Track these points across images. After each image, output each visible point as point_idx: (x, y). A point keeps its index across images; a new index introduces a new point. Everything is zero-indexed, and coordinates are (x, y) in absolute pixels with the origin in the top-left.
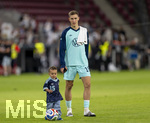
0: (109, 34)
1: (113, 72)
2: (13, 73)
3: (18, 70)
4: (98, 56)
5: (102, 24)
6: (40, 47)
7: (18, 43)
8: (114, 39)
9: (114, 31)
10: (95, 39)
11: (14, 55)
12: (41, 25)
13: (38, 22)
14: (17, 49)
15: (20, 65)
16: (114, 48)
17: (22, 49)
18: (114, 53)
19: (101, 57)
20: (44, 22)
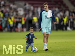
0: (68, 13)
1: (69, 31)
2: (23, 31)
4: (62, 23)
5: (65, 9)
6: (35, 19)
7: (25, 17)
8: (70, 15)
9: (70, 12)
10: (61, 16)
11: (24, 22)
12: (36, 9)
13: (34, 7)
14: (25, 19)
15: (26, 27)
16: (70, 20)
17: (27, 20)
18: (70, 22)
20: (38, 7)
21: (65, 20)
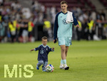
0: (94, 15)
1: (96, 41)
2: (29, 41)
3: (33, 39)
4: (86, 30)
5: (89, 9)
7: (33, 21)
8: (97, 18)
9: (97, 13)
10: (84, 19)
11: (30, 29)
12: (48, 9)
13: (46, 7)
14: (32, 25)
15: (34, 36)
16: (97, 25)
17: (35, 25)
18: (97, 28)
19: (88, 30)
20: (50, 7)
21: (91, 25)
